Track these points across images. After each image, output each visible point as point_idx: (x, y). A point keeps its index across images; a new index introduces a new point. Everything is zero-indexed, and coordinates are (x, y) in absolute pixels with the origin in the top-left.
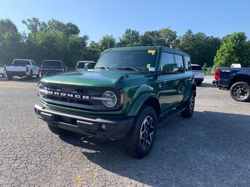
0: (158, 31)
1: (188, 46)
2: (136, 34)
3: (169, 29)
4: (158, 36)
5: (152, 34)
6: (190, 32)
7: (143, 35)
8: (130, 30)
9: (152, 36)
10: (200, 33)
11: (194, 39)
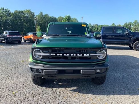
0: (23, 11)
1: (42, 21)
2: (8, 11)
3: (30, 10)
4: (24, 14)
5: (20, 12)
6: (42, 13)
7: (14, 13)
8: (4, 9)
9: (20, 13)
10: (47, 14)
11: (44, 18)
